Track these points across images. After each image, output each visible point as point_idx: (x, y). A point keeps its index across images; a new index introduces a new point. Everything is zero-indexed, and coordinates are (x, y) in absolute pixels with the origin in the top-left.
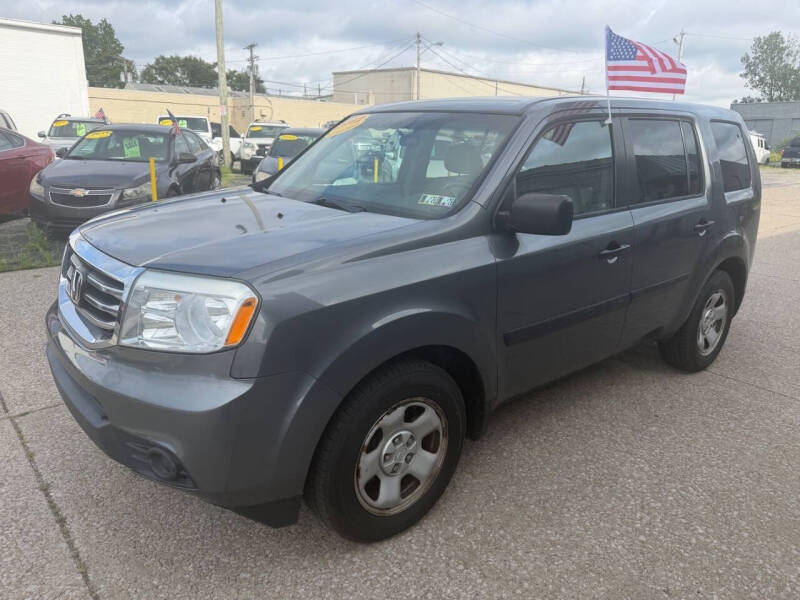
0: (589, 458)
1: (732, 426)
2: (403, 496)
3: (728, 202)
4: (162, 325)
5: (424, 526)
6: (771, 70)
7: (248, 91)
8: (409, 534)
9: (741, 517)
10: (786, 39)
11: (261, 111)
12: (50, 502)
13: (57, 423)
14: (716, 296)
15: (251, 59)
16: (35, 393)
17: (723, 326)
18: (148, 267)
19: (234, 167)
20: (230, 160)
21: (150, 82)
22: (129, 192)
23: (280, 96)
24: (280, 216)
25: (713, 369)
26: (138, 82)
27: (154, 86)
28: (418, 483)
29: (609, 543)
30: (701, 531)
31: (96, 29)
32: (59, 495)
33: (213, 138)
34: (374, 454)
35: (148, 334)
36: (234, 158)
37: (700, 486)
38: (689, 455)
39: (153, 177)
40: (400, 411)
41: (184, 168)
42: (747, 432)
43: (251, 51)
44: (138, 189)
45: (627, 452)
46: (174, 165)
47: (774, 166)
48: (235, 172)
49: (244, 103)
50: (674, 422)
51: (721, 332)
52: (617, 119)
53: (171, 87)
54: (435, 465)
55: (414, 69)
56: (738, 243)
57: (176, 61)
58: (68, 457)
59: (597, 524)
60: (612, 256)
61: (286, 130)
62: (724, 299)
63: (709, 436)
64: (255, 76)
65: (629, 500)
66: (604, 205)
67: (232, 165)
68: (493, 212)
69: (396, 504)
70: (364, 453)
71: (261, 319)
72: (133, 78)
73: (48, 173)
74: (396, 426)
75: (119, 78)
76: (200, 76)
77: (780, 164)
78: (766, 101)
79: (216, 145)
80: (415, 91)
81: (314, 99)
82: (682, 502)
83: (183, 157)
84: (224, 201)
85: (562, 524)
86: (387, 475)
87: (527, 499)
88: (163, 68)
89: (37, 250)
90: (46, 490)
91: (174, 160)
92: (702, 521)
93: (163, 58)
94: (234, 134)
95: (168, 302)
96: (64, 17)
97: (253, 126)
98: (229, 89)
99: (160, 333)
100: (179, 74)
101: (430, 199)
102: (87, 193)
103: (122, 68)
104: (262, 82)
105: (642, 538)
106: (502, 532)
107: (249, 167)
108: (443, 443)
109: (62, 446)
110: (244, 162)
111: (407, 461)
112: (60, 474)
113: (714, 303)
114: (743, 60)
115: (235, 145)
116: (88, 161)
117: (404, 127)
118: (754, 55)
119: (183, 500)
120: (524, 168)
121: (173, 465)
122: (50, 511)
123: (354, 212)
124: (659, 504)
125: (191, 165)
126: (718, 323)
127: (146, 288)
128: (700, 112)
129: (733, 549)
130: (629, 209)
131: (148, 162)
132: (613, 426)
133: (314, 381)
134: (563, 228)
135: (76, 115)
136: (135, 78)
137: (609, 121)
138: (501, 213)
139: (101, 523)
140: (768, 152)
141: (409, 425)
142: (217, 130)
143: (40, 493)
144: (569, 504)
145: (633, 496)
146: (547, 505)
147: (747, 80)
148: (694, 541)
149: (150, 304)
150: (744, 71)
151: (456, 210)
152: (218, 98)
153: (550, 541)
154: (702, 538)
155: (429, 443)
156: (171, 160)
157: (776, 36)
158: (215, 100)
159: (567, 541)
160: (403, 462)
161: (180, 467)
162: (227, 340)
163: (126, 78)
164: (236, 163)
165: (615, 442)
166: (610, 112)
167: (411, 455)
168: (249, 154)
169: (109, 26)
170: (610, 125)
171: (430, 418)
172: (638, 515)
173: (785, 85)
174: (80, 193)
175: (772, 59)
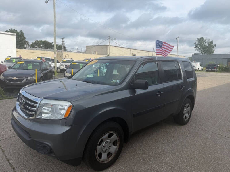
0: (156, 147)
1: (193, 138)
2: (108, 158)
3: (188, 81)
4: (47, 113)
5: (113, 166)
6: (202, 46)
7: (62, 50)
8: (109, 168)
9: (195, 161)
10: (205, 39)
11: (65, 56)
12: (10, 164)
13: (10, 142)
14: (187, 105)
15: (63, 42)
16: (3, 134)
17: (190, 113)
18: (44, 98)
19: (58, 71)
20: (56, 69)
21: (33, 47)
22: (29, 78)
23: (70, 52)
24: (77, 85)
25: (188, 124)
26: (30, 47)
27: (34, 48)
28: (112, 154)
29: (161, 169)
30: (185, 165)
31: (18, 33)
32: (12, 162)
33: (52, 63)
34: (101, 146)
35: (43, 115)
36: (58, 69)
37: (185, 154)
38: (182, 146)
39: (36, 74)
40: (107, 134)
41: (45, 72)
42: (196, 140)
43: (63, 40)
44: (31, 77)
45: (166, 146)
46: (42, 71)
47: (204, 71)
48: (58, 72)
49: (60, 54)
50: (178, 138)
51: (189, 114)
52: (159, 62)
53: (39, 49)
54: (116, 149)
55: (108, 45)
56: (191, 92)
57: (41, 41)
58: (14, 152)
59: (158, 164)
60: (159, 95)
61: (73, 62)
62: (190, 106)
63: (187, 141)
64: (64, 46)
65: (167, 158)
66: (156, 82)
67: (57, 70)
68: (129, 84)
69: (106, 160)
70: (98, 146)
71: (73, 111)
72: (28, 46)
73: (6, 73)
74: (106, 139)
75: (24, 46)
76: (47, 46)
77: (206, 70)
78: (201, 54)
79: (53, 65)
80: (108, 51)
81: (80, 53)
82: (180, 158)
83: (45, 69)
84: (61, 81)
85: (150, 164)
86: (104, 152)
87: (140, 159)
88: (37, 44)
89: (1, 95)
90: (8, 160)
91: (42, 69)
92: (185, 162)
93: (37, 41)
94: (58, 62)
95: (49, 107)
96: (10, 29)
97: (63, 60)
98: (56, 50)
99: (46, 115)
100: (41, 45)
101: (114, 81)
102: (17, 78)
103: (25, 44)
104: (66, 48)
105: (170, 167)
106: (134, 167)
107: (62, 71)
108: (118, 143)
109: (12, 149)
110: (60, 70)
111: (109, 148)
112: (12, 156)
113: (187, 107)
114: (194, 44)
115: (58, 65)
116: (17, 70)
117: (107, 63)
118: (197, 42)
119: (48, 162)
120: (137, 73)
121: (49, 149)
122: (10, 166)
123: (95, 84)
124: (174, 159)
125: (47, 71)
126: (189, 112)
127: (43, 103)
128: (180, 59)
129: (193, 169)
130: (163, 83)
131: (35, 70)
132: (162, 139)
133: (86, 126)
134: (146, 88)
135: (12, 57)
136: (29, 46)
137: (157, 62)
138: (132, 84)
139: (25, 169)
140: (202, 67)
141: (109, 138)
142: (53, 61)
143: (7, 161)
144: (151, 159)
145: (168, 157)
146: (146, 160)
147: (196, 49)
148: (183, 167)
149: (44, 108)
150: (195, 46)
151: (120, 83)
152: (54, 52)
153: (147, 169)
154: (185, 167)
155: (114, 144)
156: (41, 70)
157: (202, 38)
158: (53, 53)
159: (151, 169)
160: (108, 149)
161: (51, 149)
162: (64, 116)
163: (26, 46)
164: (58, 70)
165: (163, 143)
166: (157, 60)
167: (110, 147)
168: (62, 67)
169: (22, 32)
170: (157, 63)
171: (115, 137)
172: (169, 162)
173: (205, 50)
174: (15, 78)
175: (202, 44)
